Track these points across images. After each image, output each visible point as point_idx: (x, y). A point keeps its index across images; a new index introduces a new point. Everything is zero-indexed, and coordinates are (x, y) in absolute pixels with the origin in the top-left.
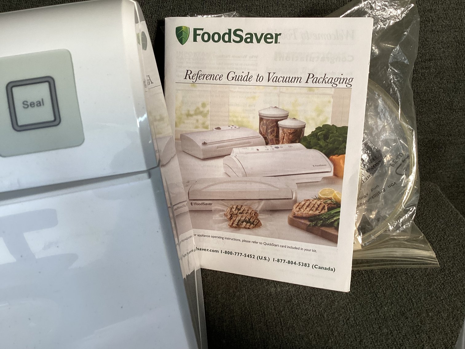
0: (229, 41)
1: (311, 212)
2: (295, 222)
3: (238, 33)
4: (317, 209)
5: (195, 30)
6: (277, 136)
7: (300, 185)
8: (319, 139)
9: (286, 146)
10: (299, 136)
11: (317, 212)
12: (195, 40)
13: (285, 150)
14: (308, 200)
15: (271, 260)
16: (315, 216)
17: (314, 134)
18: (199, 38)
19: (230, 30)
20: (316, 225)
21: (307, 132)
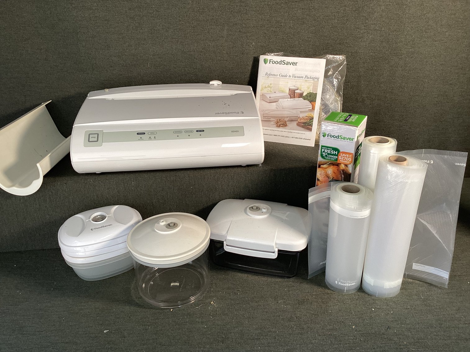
0: (281, 64)
1: (304, 121)
2: (298, 125)
3: (284, 61)
4: (306, 120)
5: (270, 60)
6: (294, 96)
7: (301, 112)
8: (308, 97)
9: (297, 99)
10: (301, 96)
11: (306, 121)
12: (270, 63)
13: (297, 100)
14: (303, 117)
15: (290, 137)
16: (305, 122)
17: (306, 95)
18: (271, 63)
19: (281, 61)
20: (305, 125)
21: (304, 95)
